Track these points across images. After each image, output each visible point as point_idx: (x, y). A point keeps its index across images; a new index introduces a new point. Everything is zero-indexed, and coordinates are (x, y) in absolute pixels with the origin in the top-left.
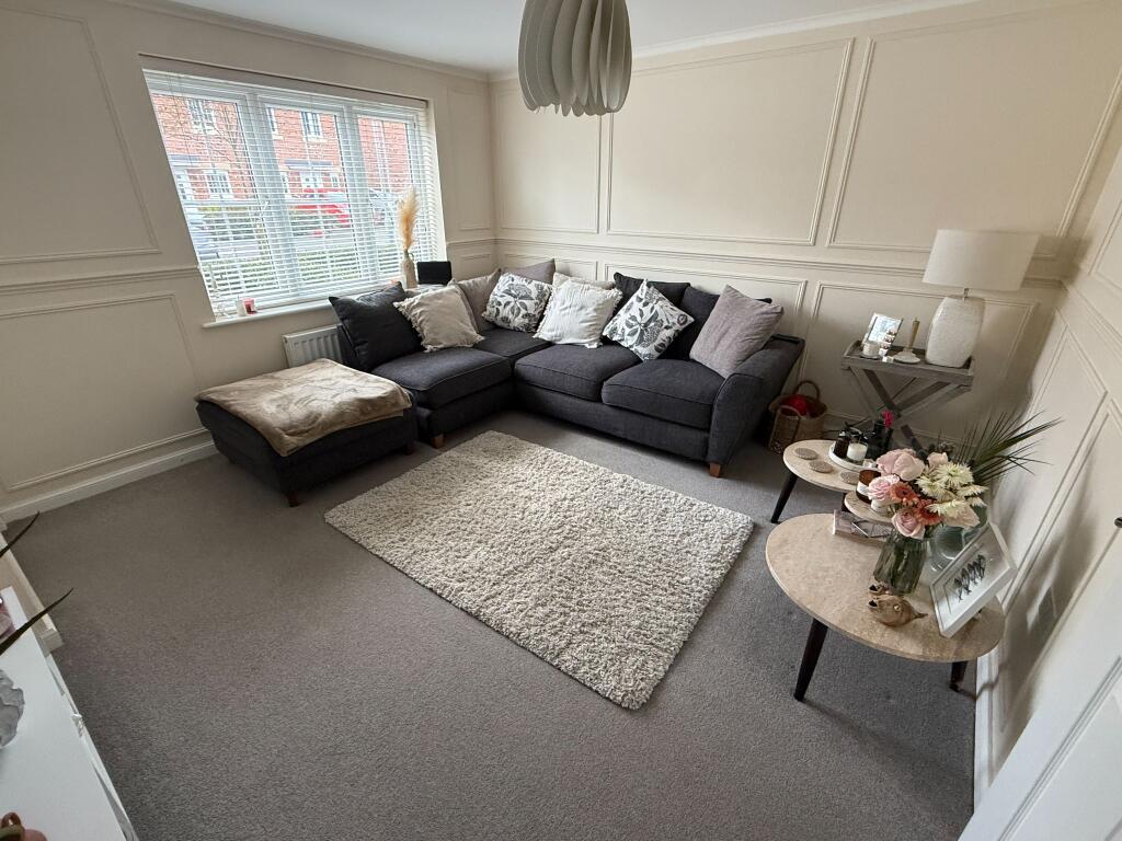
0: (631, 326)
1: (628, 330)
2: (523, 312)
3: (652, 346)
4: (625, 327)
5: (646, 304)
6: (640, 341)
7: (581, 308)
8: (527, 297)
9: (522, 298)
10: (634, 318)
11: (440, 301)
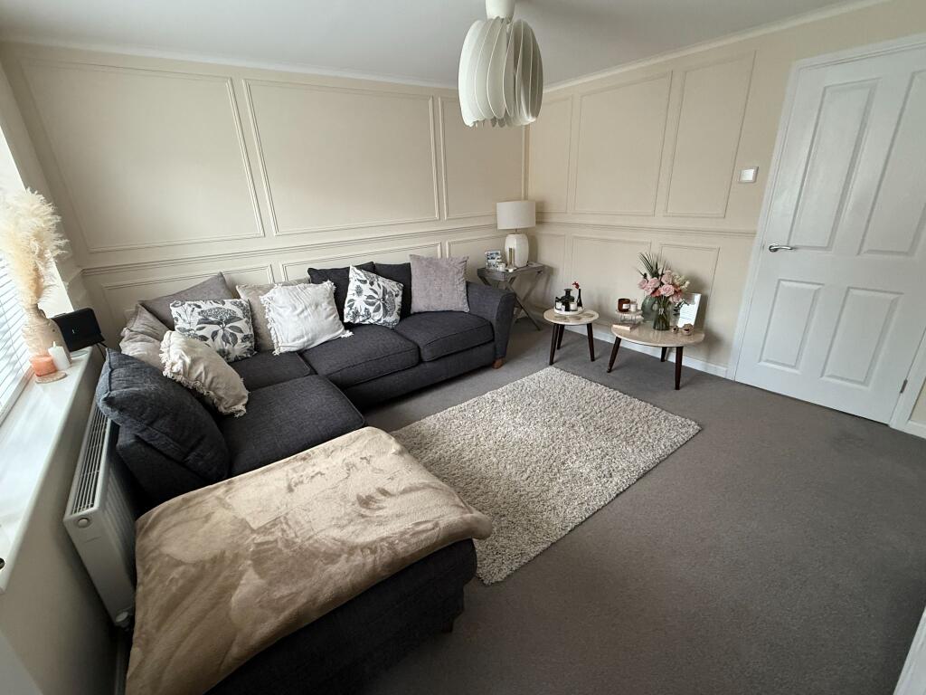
0: (373, 304)
1: (371, 309)
2: (239, 336)
3: (395, 313)
4: (368, 307)
5: (372, 284)
6: (386, 313)
7: (317, 306)
8: (233, 318)
9: (227, 322)
10: (370, 297)
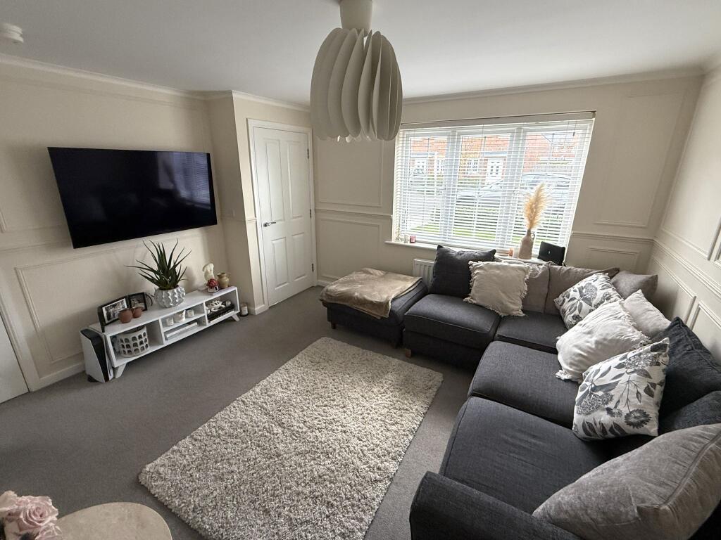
9: (585, 299)
11: (498, 272)
